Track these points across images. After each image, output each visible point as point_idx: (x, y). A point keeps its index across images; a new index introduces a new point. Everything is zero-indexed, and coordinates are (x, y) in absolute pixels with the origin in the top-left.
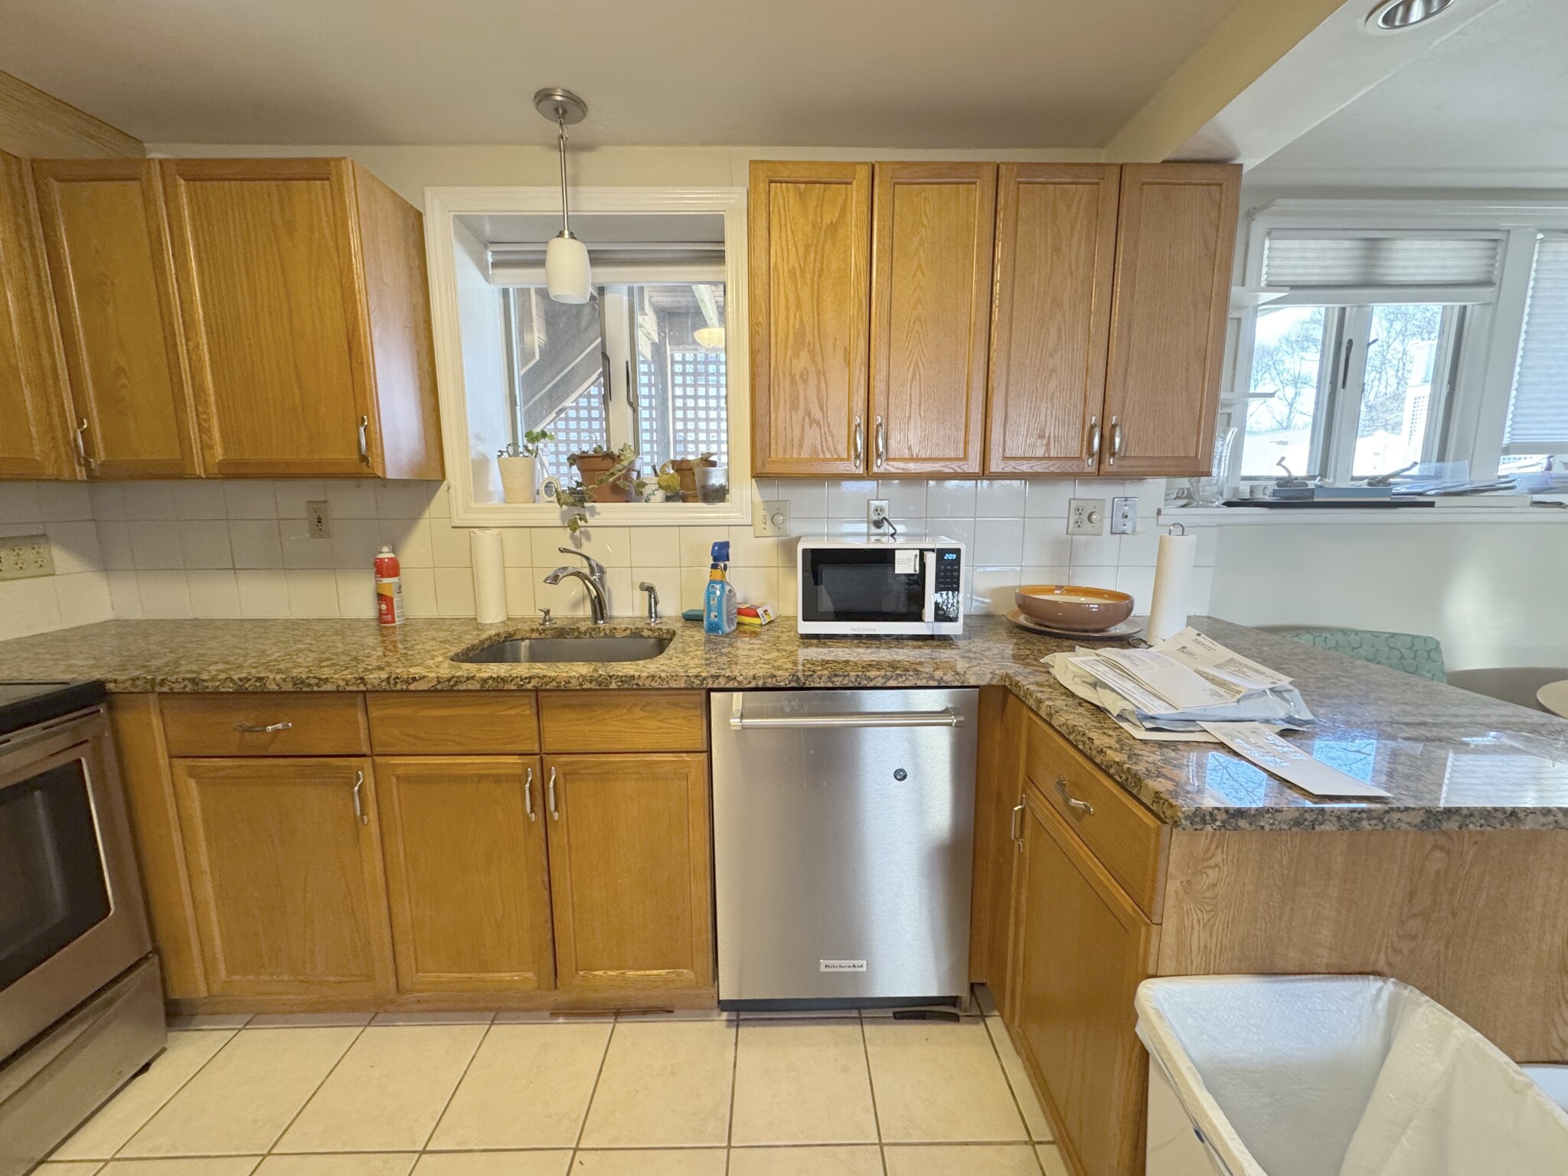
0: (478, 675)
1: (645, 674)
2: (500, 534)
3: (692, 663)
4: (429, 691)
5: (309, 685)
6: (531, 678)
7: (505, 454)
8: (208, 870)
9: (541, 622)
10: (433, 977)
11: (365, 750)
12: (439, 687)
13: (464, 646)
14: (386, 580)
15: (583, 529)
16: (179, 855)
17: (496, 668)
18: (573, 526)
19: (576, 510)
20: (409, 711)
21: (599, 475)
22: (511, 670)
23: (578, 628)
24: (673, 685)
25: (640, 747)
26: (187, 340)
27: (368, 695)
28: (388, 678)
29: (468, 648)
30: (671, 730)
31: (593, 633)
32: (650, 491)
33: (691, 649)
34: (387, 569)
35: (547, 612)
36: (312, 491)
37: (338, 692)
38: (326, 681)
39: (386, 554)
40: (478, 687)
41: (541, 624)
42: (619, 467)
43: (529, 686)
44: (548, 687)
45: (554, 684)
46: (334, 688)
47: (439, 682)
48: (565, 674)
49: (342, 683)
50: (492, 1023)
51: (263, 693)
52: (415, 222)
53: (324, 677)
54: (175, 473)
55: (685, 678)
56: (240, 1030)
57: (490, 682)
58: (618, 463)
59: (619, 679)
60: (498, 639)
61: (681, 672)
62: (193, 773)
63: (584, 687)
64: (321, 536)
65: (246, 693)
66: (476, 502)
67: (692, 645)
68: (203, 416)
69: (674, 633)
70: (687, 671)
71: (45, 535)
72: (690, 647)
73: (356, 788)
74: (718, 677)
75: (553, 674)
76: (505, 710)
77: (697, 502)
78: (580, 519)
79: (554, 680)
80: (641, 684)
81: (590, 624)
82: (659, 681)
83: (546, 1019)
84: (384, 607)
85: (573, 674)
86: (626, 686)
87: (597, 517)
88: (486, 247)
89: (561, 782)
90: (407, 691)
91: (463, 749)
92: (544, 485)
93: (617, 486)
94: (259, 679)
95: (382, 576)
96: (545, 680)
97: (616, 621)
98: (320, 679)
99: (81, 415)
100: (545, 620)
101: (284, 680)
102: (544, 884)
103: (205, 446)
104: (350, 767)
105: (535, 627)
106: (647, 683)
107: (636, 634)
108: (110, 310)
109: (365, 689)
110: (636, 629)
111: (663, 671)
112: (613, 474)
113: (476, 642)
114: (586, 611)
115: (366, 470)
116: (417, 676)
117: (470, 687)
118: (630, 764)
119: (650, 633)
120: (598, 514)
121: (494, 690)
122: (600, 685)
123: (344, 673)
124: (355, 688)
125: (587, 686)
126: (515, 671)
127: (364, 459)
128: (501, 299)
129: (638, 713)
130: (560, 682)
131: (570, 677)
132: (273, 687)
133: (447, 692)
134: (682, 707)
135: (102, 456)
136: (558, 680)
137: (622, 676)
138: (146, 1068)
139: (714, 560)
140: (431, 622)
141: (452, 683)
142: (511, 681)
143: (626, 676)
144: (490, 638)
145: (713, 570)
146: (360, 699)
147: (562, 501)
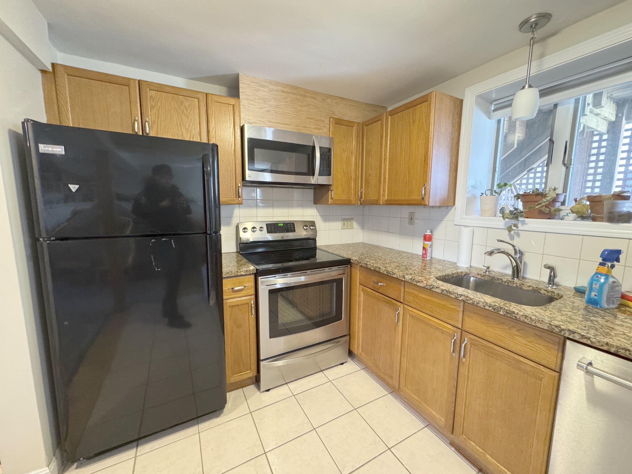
0: (441, 287)
1: (521, 313)
2: (473, 229)
3: (559, 318)
4: (423, 287)
5: (390, 274)
6: (461, 295)
7: (484, 195)
8: (362, 319)
9: (484, 271)
10: (409, 392)
11: (402, 301)
12: (426, 287)
13: (444, 274)
14: (426, 242)
15: (516, 231)
16: (357, 312)
17: (450, 286)
18: (510, 229)
19: (514, 222)
20: (416, 293)
21: (531, 204)
22: (455, 289)
23: (502, 279)
24: (539, 325)
25: (513, 350)
26: (384, 164)
27: (405, 282)
28: (411, 279)
29: (445, 275)
30: (535, 350)
31: (510, 283)
32: (565, 214)
33: (565, 310)
34: (428, 238)
35: (488, 268)
36: (411, 209)
37: (397, 278)
38: (395, 274)
39: (428, 233)
40: (440, 292)
41: (484, 273)
42: (544, 200)
43: (460, 299)
44: (468, 302)
45: (471, 301)
46: (396, 277)
47: (427, 285)
48: (477, 299)
49: (399, 276)
50: (426, 426)
51: (379, 272)
52: (459, 104)
53: (394, 272)
54: (376, 203)
55: (548, 325)
56: (362, 369)
57: (445, 291)
58: (544, 198)
59: (505, 311)
60: (461, 274)
61: (547, 320)
62: (363, 290)
63: (486, 308)
64: (411, 224)
65: (376, 271)
66: (466, 215)
67: (568, 307)
68: (384, 186)
69: (562, 297)
70: (551, 321)
71: (353, 218)
72: (566, 308)
73: (397, 313)
74: (574, 333)
75: (472, 297)
76: (449, 305)
77: (603, 221)
78: (514, 226)
79: (471, 300)
80: (518, 317)
81: (510, 279)
82: (529, 320)
83: (447, 443)
84: (424, 252)
85: (482, 300)
86: (509, 315)
87: (525, 225)
88: (491, 103)
89: (469, 346)
90: (416, 285)
91: (431, 314)
92: (500, 208)
93: (541, 210)
94: (379, 268)
95: (425, 241)
96: (467, 298)
97: (527, 280)
98: (393, 273)
99: (361, 187)
100: (486, 271)
101: (385, 270)
102: (454, 386)
103: (384, 195)
104: (397, 305)
105: (480, 273)
106: (522, 319)
107: (536, 291)
108: (370, 158)
109: (404, 280)
110: (536, 288)
111: (535, 315)
112: (540, 204)
113: (450, 273)
114: (509, 271)
115: (423, 203)
116: (420, 281)
117: (437, 291)
118: (505, 355)
119: (546, 292)
120: (526, 224)
121: (446, 295)
122: (494, 310)
123: (401, 273)
124: (401, 279)
125: (487, 308)
126: (456, 290)
127: (423, 199)
128: (496, 125)
129: (514, 331)
130: (474, 302)
131: (480, 301)
132: (382, 272)
133: (429, 290)
134: (544, 340)
135: (363, 199)
136: (473, 300)
137: (507, 310)
138: (342, 364)
139: (603, 260)
140: (439, 261)
141: (431, 287)
142: (453, 294)
143: (509, 310)
144: (457, 273)
145: (601, 267)
146: (403, 283)
147: (505, 217)
